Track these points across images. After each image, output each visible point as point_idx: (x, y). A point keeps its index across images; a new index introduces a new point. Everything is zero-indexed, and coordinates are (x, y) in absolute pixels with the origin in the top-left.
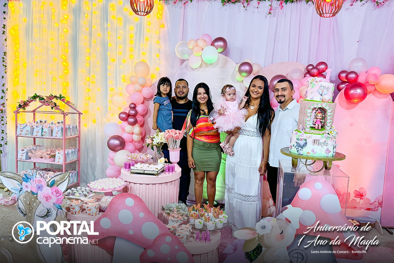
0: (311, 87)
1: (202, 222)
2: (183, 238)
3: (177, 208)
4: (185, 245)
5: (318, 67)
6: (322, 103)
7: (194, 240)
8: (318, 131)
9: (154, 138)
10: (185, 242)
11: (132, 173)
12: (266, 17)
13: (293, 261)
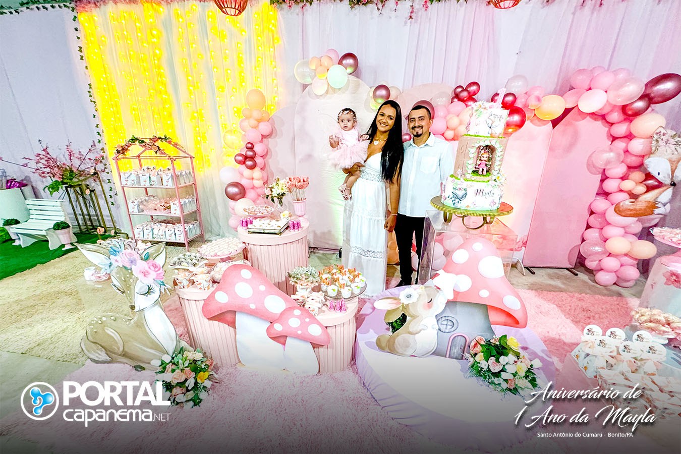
0: (477, 116)
1: (336, 288)
4: (316, 317)
5: (468, 89)
6: (492, 139)
7: (328, 310)
8: (482, 177)
9: (273, 188)
10: (317, 314)
11: (249, 233)
12: (406, 23)
13: (441, 328)
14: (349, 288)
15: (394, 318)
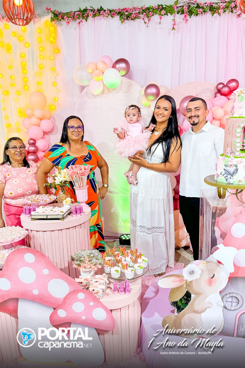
1: (119, 269)
2: (97, 293)
3: (89, 256)
4: (101, 300)
5: (229, 85)
7: (112, 292)
9: (56, 176)
10: (101, 296)
11: (33, 220)
13: (227, 306)
14: (132, 268)
15: (178, 297)
